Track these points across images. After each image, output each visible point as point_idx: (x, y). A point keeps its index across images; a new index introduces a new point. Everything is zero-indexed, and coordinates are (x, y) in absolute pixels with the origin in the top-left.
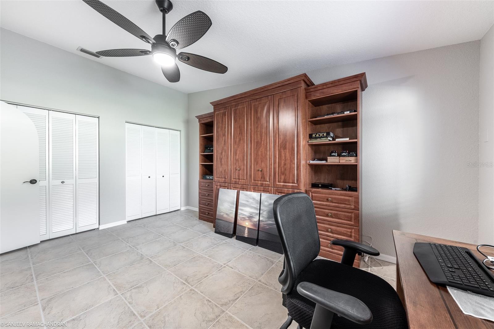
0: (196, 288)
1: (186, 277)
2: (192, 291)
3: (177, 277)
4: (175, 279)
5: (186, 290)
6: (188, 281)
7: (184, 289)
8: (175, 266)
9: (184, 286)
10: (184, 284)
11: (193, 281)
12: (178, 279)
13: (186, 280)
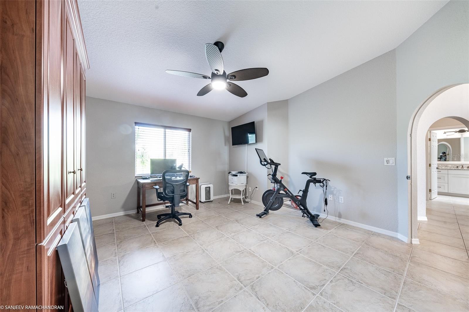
0: (199, 246)
1: (203, 254)
2: (201, 244)
3: (210, 255)
4: (212, 254)
5: (205, 246)
6: (203, 251)
7: (206, 246)
8: (212, 268)
9: (206, 248)
10: (206, 250)
11: (199, 251)
12: (210, 253)
13: (204, 252)
